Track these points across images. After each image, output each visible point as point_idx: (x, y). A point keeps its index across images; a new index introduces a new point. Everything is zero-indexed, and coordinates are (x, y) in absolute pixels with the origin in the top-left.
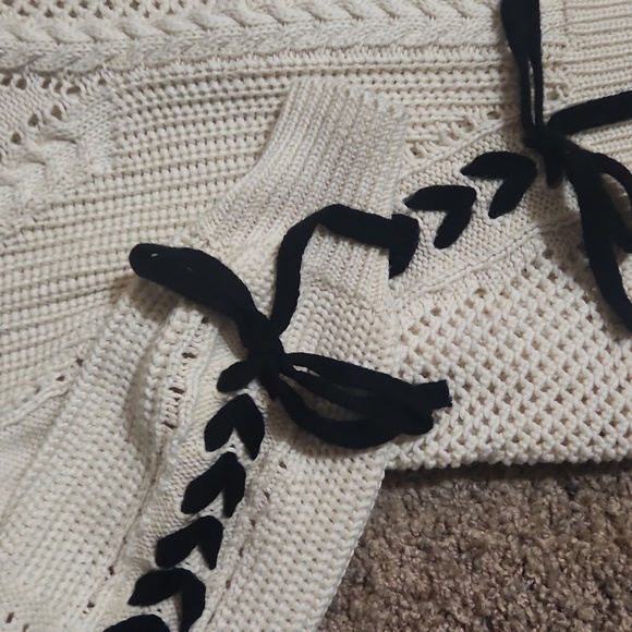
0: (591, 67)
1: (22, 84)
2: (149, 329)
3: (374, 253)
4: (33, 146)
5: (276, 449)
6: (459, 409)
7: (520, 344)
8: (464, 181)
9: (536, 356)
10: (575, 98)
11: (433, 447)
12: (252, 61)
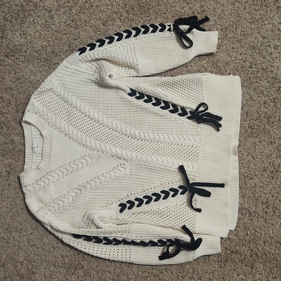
0: (200, 178)
1: (120, 159)
7: (179, 213)
8: (178, 189)
12: (152, 165)
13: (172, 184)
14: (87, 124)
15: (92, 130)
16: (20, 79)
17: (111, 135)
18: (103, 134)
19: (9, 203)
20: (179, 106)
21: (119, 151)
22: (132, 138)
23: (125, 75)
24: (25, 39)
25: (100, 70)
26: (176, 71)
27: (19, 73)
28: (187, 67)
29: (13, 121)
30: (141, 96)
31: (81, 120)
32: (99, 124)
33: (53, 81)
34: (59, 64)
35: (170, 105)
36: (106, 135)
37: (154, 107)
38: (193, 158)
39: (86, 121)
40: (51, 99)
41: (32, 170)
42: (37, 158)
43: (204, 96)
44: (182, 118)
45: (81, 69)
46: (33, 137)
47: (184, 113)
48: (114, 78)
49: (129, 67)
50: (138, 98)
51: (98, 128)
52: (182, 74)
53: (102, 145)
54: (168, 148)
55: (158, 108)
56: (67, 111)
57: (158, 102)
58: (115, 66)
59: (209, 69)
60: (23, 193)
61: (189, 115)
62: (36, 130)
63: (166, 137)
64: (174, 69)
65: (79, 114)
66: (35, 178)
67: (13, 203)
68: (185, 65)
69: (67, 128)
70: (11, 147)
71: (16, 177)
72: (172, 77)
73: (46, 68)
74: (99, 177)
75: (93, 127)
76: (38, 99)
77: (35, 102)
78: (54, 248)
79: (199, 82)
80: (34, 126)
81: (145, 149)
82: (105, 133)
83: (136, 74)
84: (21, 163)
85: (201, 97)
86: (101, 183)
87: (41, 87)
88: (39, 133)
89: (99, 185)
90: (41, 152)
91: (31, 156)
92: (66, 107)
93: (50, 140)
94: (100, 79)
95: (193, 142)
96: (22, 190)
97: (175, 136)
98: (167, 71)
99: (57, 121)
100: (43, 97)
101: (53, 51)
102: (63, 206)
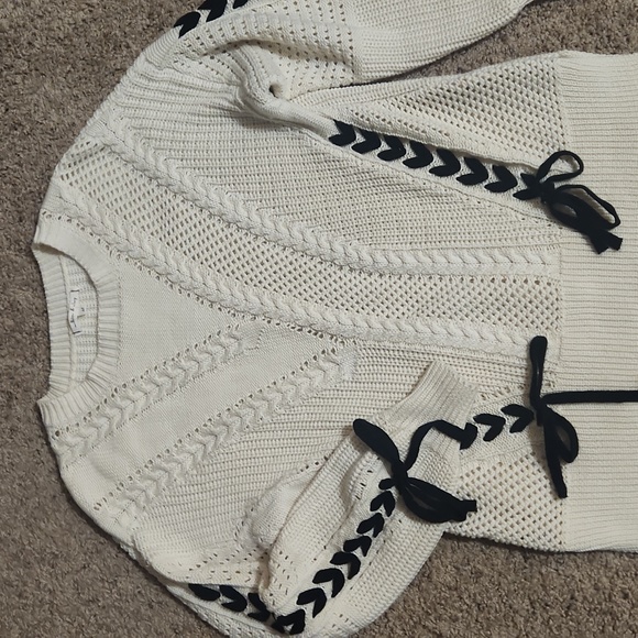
0: (567, 376)
1: (321, 336)
2: (356, 454)
3: (454, 441)
4: (321, 363)
5: (399, 514)
6: (480, 514)
7: (511, 492)
8: (502, 415)
9: (517, 498)
10: (558, 389)
11: (465, 527)
12: (418, 347)
13: (482, 402)
14: (217, 238)
15: (234, 257)
16: (20, 125)
17: (291, 268)
18: (267, 265)
19: (17, 481)
20: (489, 160)
21: (315, 312)
22: (351, 270)
23: (318, 82)
24: (27, 9)
25: (241, 76)
26: (471, 55)
27: (18, 107)
28: (504, 40)
29: (9, 249)
30: (370, 141)
31: (200, 228)
32: (251, 238)
33: (111, 122)
34: (123, 71)
35: (461, 160)
36: (276, 268)
37: (411, 171)
38: (543, 318)
39: (213, 230)
40: (109, 174)
41: (74, 384)
42: (82, 350)
43: (565, 122)
44: (499, 198)
45: (188, 79)
46: (69, 291)
47: (504, 181)
48: (287, 94)
49: (328, 56)
50: (360, 149)
51: (249, 247)
52: (491, 63)
53: (266, 299)
54: (462, 293)
55: (423, 174)
56: (157, 205)
57: (422, 156)
58: (286, 60)
59: (576, 39)
60: (53, 454)
61: (521, 186)
62: (76, 267)
63: (453, 258)
64: (466, 48)
65: (192, 212)
66: (83, 406)
67: (29, 483)
68: (499, 34)
69: (160, 255)
70: (11, 323)
71: (31, 406)
72: (462, 76)
73: (92, 87)
74: (265, 394)
75: (235, 247)
76: (72, 179)
77: (67, 188)
78: (151, 607)
79: (546, 82)
80: (68, 256)
81: (392, 299)
82: (272, 262)
83: (349, 77)
84: (40, 366)
85: (555, 128)
86: (270, 411)
87: (78, 141)
88: (84, 276)
89: (267, 419)
90: (93, 330)
91: (68, 344)
92: (153, 196)
93: (114, 293)
94: (245, 102)
95: (537, 269)
96: (48, 444)
97: (481, 254)
98: (445, 58)
99: (133, 238)
100: (87, 170)
101: (105, 35)
102: (169, 484)
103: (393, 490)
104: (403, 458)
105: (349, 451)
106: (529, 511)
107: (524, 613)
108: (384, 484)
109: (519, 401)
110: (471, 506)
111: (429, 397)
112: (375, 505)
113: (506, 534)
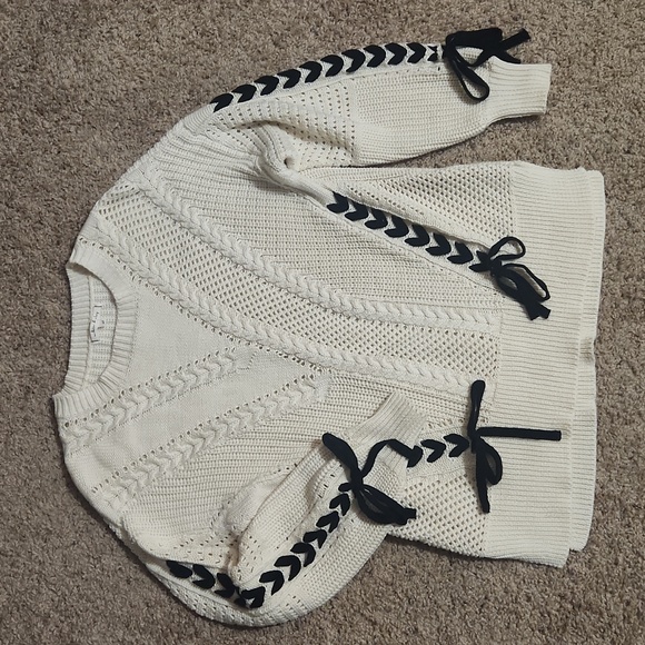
0: (498, 415)
1: (303, 364)
2: (322, 462)
3: (403, 458)
4: (301, 386)
5: (352, 515)
6: (418, 521)
7: (445, 504)
8: (444, 441)
9: (450, 510)
10: (490, 424)
11: (405, 531)
12: (382, 380)
13: (428, 429)
14: (225, 275)
15: (238, 292)
16: (69, 165)
17: (284, 306)
18: (265, 301)
19: (24, 464)
20: (453, 238)
21: (301, 344)
22: (334, 313)
23: (323, 161)
24: (88, 74)
25: (262, 149)
26: (446, 156)
27: (69, 151)
28: (473, 147)
29: (45, 266)
30: (360, 212)
31: (212, 266)
32: (253, 278)
33: (148, 172)
34: (163, 133)
35: (431, 235)
36: (272, 304)
37: (390, 239)
38: (483, 366)
39: (222, 268)
40: (140, 213)
41: (86, 384)
42: (98, 356)
43: (514, 215)
44: (458, 268)
45: (216, 146)
46: (92, 305)
47: (463, 256)
48: (297, 166)
49: (334, 141)
50: (352, 217)
51: (251, 286)
52: (461, 163)
53: (260, 329)
54: (421, 340)
55: (400, 242)
56: (178, 243)
57: (400, 228)
58: (299, 141)
59: (528, 154)
60: (60, 443)
61: (476, 260)
62: (101, 287)
63: (417, 312)
64: (443, 150)
65: (206, 252)
66: (92, 404)
67: (34, 466)
68: (469, 142)
69: (175, 284)
70: (38, 328)
71: (45, 400)
72: (438, 170)
73: (134, 143)
74: (251, 407)
75: (239, 284)
76: (109, 214)
77: (103, 220)
78: (128, 582)
79: (502, 183)
80: (96, 277)
81: (365, 340)
82: (269, 299)
83: (348, 160)
84: (58, 367)
85: (506, 219)
86: (254, 422)
87: (118, 184)
88: (107, 295)
89: (250, 428)
90: (110, 340)
91: (85, 350)
92: (176, 235)
93: (132, 312)
94: (263, 168)
95: (483, 327)
96: (57, 434)
97: (439, 310)
98: (425, 155)
99: (154, 268)
100: (122, 209)
101: (151, 103)
102: (159, 476)
103: (350, 493)
104: (361, 467)
105: (316, 459)
106: (458, 521)
107: (446, 608)
108: (343, 488)
109: (458, 432)
110: (411, 514)
111: (387, 420)
112: (333, 504)
113: (438, 539)
